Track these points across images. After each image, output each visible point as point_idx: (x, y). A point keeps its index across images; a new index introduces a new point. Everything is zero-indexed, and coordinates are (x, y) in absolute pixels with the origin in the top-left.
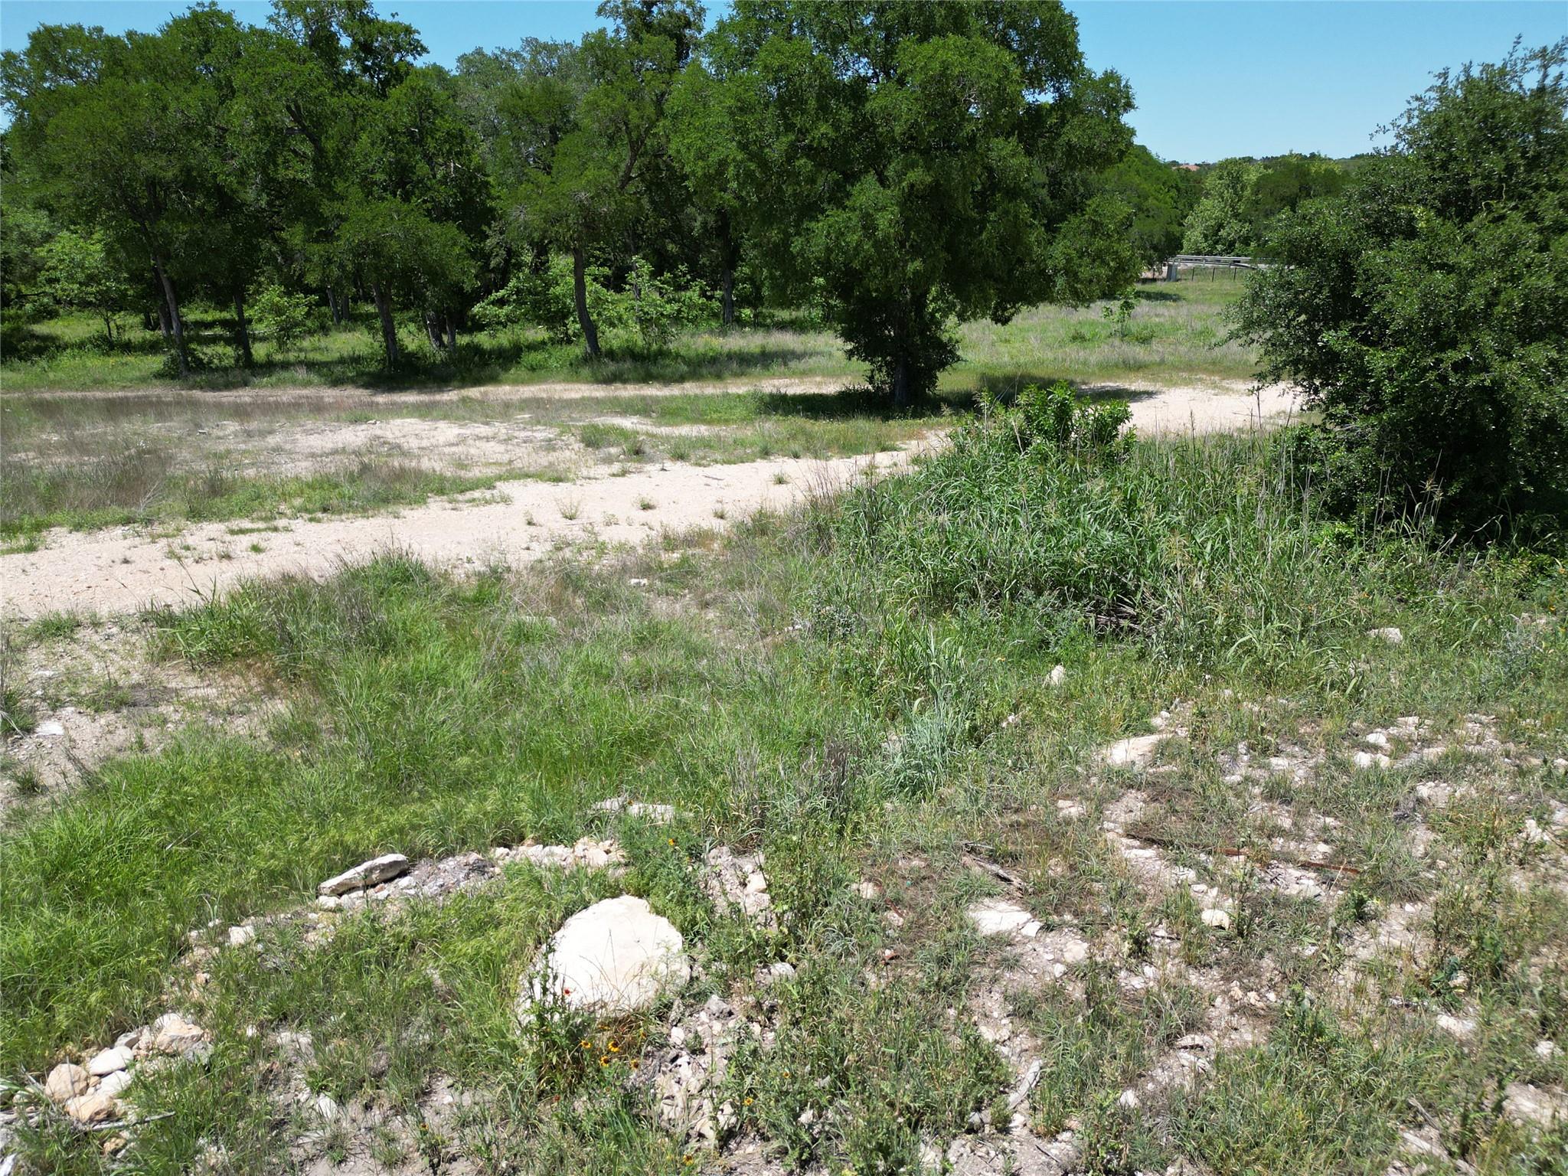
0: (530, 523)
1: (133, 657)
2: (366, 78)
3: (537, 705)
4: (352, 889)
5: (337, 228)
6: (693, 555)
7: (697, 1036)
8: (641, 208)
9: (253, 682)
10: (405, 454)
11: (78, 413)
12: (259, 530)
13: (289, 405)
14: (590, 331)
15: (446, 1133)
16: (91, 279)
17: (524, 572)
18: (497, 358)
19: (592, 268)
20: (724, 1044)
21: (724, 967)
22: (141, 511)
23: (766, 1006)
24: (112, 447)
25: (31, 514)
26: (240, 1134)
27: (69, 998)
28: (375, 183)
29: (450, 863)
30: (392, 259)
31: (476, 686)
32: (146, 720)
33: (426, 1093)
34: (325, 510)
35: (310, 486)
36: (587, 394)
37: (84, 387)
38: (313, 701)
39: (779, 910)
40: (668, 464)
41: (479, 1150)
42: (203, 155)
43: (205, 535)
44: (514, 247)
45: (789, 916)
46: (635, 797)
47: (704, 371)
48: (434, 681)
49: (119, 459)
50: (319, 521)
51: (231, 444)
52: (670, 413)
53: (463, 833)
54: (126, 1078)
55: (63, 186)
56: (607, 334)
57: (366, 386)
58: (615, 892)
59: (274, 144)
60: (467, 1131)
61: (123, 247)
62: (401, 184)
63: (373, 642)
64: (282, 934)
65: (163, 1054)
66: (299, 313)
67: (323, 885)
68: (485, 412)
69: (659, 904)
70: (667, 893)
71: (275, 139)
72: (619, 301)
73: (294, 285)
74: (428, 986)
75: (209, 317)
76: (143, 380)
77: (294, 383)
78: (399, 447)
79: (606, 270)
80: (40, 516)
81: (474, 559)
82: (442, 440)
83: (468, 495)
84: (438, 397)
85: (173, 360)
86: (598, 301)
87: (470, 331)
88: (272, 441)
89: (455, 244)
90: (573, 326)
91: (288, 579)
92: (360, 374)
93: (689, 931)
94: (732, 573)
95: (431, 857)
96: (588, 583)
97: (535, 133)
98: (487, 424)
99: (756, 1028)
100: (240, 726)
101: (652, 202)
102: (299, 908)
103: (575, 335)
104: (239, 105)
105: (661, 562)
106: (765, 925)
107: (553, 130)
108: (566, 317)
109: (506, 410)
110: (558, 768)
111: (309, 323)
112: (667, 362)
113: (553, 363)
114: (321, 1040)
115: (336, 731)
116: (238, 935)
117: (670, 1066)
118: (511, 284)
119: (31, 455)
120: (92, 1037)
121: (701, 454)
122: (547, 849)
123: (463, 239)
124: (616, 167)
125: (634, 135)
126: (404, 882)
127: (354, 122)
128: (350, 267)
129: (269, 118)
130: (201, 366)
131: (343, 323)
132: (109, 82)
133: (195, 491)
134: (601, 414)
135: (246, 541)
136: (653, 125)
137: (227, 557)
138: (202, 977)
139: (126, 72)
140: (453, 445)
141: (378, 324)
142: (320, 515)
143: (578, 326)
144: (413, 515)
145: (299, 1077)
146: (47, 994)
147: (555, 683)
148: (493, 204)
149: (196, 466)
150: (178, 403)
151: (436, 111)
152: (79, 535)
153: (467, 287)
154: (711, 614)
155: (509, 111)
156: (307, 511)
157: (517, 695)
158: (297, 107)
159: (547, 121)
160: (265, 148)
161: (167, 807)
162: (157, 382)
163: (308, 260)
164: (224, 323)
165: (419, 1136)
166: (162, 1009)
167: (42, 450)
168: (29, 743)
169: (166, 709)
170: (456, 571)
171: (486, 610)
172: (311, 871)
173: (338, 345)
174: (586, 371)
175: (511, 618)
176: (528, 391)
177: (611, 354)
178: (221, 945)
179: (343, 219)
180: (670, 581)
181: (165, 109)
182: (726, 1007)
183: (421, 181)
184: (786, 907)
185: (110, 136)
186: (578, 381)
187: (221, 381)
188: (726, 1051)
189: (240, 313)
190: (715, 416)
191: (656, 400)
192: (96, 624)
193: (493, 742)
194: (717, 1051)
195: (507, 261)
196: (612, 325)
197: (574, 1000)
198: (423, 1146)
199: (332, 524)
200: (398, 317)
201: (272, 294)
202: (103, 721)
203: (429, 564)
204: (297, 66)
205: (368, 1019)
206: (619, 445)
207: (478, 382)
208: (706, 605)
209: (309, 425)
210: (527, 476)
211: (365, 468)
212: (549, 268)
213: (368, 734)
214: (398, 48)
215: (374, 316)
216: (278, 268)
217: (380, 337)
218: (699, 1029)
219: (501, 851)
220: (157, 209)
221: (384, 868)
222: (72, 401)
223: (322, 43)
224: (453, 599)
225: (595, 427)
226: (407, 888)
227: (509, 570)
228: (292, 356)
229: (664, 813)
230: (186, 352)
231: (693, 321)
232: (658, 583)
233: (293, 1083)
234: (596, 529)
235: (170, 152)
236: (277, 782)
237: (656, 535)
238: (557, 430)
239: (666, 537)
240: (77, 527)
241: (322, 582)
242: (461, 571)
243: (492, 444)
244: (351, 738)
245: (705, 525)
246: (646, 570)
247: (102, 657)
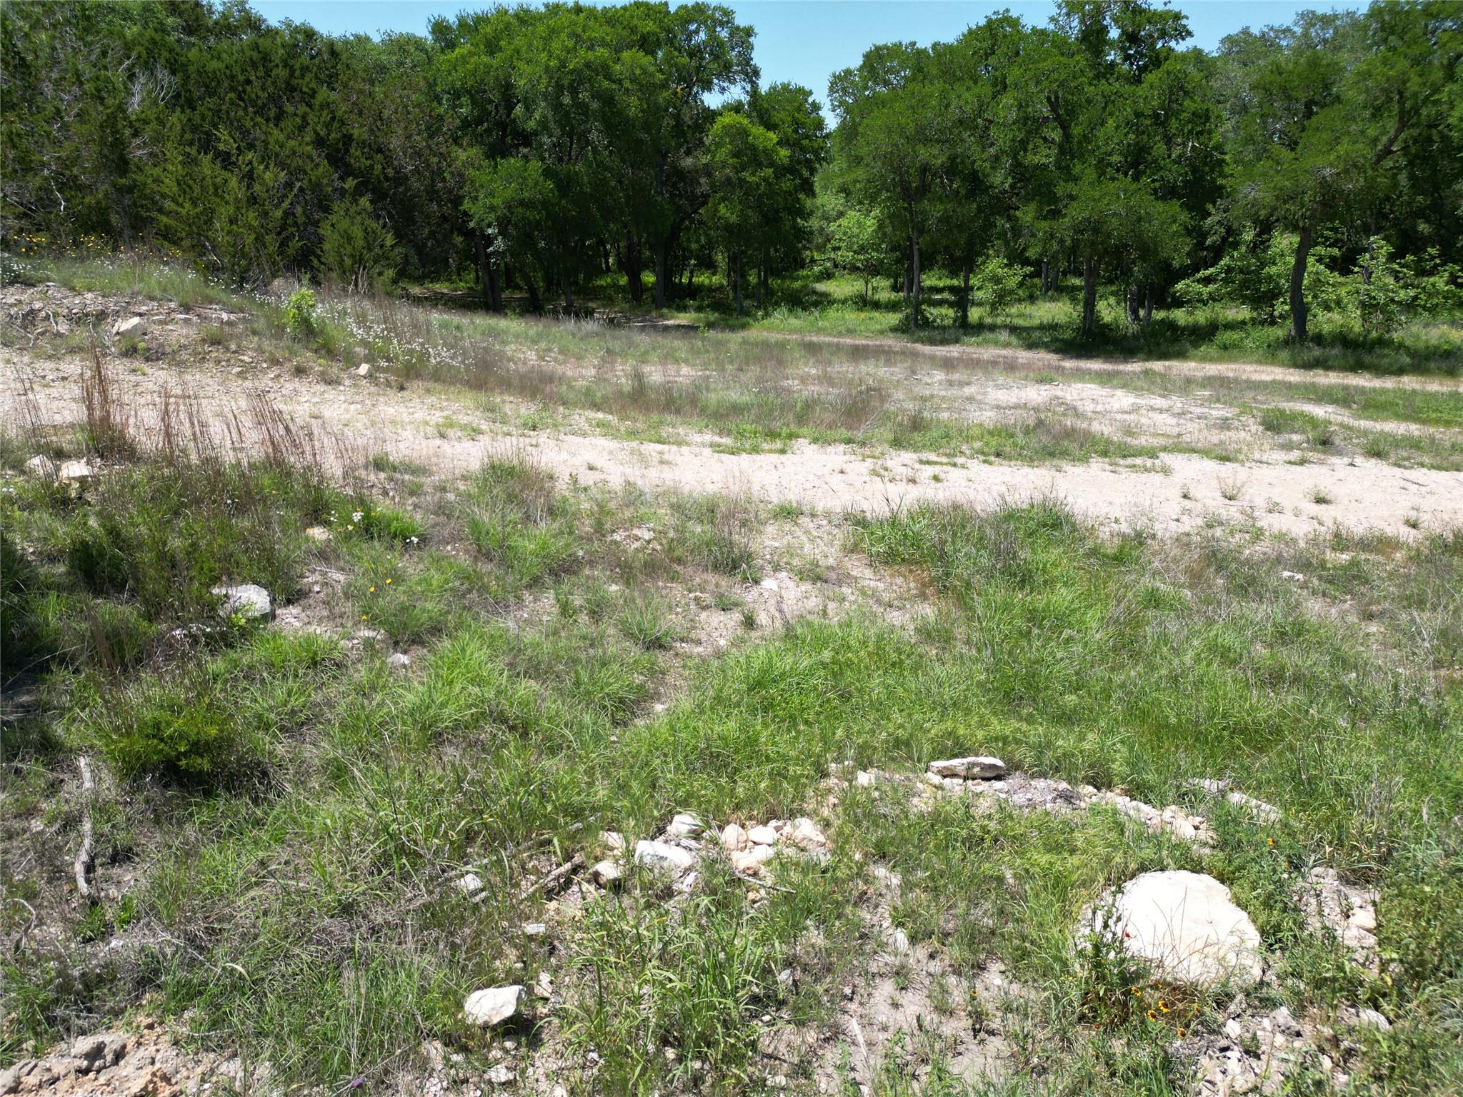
0: (1185, 497)
1: (832, 546)
2: (1126, 66)
3: (1152, 668)
4: (954, 775)
5: (1065, 207)
6: (1367, 560)
7: (1254, 1037)
8: (1395, 185)
9: (912, 585)
10: (1078, 414)
11: (832, 354)
12: (941, 464)
13: (988, 362)
14: (1300, 312)
15: (990, 1008)
16: (862, 249)
17: (1169, 542)
18: (1190, 335)
19: (1318, 248)
20: (1283, 1060)
21: (1302, 986)
22: (859, 435)
23: (1345, 1044)
24: (850, 383)
25: (788, 425)
26: (835, 929)
27: (746, 778)
28: (1110, 165)
29: (1041, 783)
30: (1109, 236)
31: (1098, 636)
32: (831, 594)
33: (981, 968)
34: (998, 455)
35: (991, 433)
36: (1279, 377)
37: (840, 334)
38: (955, 613)
39: (1386, 956)
40: (1359, 460)
41: (1016, 1036)
42: (970, 145)
43: (901, 461)
44: (1235, 225)
45: (1395, 968)
46: (1238, 786)
47: (1432, 365)
48: (1061, 621)
49: (854, 392)
50: (991, 463)
51: (936, 390)
52: (1374, 405)
53: (1058, 761)
54: (771, 852)
55: (861, 173)
56: (1320, 318)
57: (1056, 351)
58: (1197, 868)
59: (1029, 132)
60: (1010, 1015)
61: (892, 223)
62: (1135, 165)
63: (1015, 575)
64: (895, 790)
65: (796, 846)
66: (1013, 282)
67: (932, 763)
68: (1165, 385)
69: (1243, 896)
70: (1254, 889)
71: (1030, 126)
72: (1342, 284)
73: (1017, 257)
74: (1000, 880)
75: (941, 284)
76: (882, 332)
77: (996, 343)
78: (1075, 408)
79: (1335, 251)
80: (793, 428)
81: (1122, 520)
82: (1116, 406)
83: (1130, 461)
84: (1121, 367)
85: (907, 317)
86: (1318, 282)
87: (1168, 307)
88: (968, 391)
89: (1174, 221)
90: (1281, 307)
91: (956, 507)
92: (1055, 340)
93: (1271, 937)
94: (1413, 588)
95: (1026, 772)
96: (1234, 566)
97: (1288, 109)
98: (1164, 396)
99: (1327, 1063)
100: (895, 617)
101: (1411, 177)
102: (911, 776)
103: (1281, 316)
104: (1007, 100)
105: (1324, 561)
106: (1363, 965)
107: (1309, 105)
108: (1276, 297)
109: (1188, 384)
110: (1162, 732)
111: (1020, 292)
112: (1386, 351)
113: (1249, 343)
114: (907, 886)
115: (968, 642)
116: (864, 778)
117: (1218, 1054)
118: (1222, 263)
119: (796, 382)
120: (755, 813)
121: (1405, 454)
122: (1135, 803)
123: (1184, 217)
124: (1375, 141)
125: (1408, 105)
126: (998, 785)
127: (1104, 108)
128: (1068, 242)
129: (1030, 109)
130: (927, 324)
131: (1050, 293)
132: (911, 86)
133: (900, 425)
134: (1292, 399)
135: (929, 471)
136: (1436, 90)
137: (913, 481)
138: (832, 800)
139: (925, 78)
140: (1126, 412)
141: (1081, 295)
142: (992, 458)
143: (1287, 308)
144: (1074, 472)
145: (885, 910)
146: (736, 771)
147: (1176, 651)
148: (1224, 182)
149: (905, 406)
150: (903, 353)
151: (1186, 93)
152: (814, 447)
153: (1176, 264)
154: (1373, 628)
155: (1264, 88)
156: (983, 453)
157: (1135, 655)
158: (1057, 98)
159: (1303, 96)
160: (1020, 136)
161: (833, 663)
162: (891, 335)
163: (1033, 235)
164: (952, 289)
165: (968, 997)
166: (803, 813)
167: (804, 380)
168: (755, 591)
169: (846, 590)
170: (1102, 528)
171: (1123, 569)
172: (927, 748)
173: (1041, 313)
174: (1284, 354)
175: (1147, 582)
176: (1212, 369)
177: (1319, 339)
178: (850, 781)
179: (1072, 198)
180: (1331, 582)
181: (947, 106)
182: (1295, 1025)
183: (1155, 161)
184: (1395, 956)
185: (902, 130)
186: (1272, 364)
187: (938, 337)
188: (1283, 1067)
189: (967, 280)
190: (1434, 415)
191: (1362, 391)
192: (813, 515)
193: (1103, 690)
194: (1274, 1063)
195: (1224, 239)
196: (1328, 308)
197: (1133, 946)
198: (970, 1008)
199: (1001, 468)
200: (1101, 289)
201: (995, 265)
202: (803, 588)
203: (1079, 518)
204: (1064, 60)
205: (945, 886)
206: (1304, 432)
207: (1164, 356)
208: (1370, 617)
209: (1001, 381)
210: (1194, 451)
211: (1040, 423)
212: (1269, 247)
213: (993, 650)
214: (1163, 34)
215: (1079, 289)
216: (1007, 243)
217: (1080, 308)
218: (1259, 1033)
219: (1090, 789)
220: (924, 190)
221: (985, 767)
222: (829, 345)
223: (1093, 37)
224: (1094, 552)
225: (1282, 412)
226: (1000, 791)
227: (1154, 537)
228: (999, 320)
229: (1269, 813)
230: (918, 311)
231: (1433, 310)
232: (1315, 581)
233: (880, 910)
234: (1256, 514)
235: (943, 142)
236: (914, 670)
237: (1326, 532)
238: (1237, 410)
239: (1337, 535)
240: (815, 441)
241: (983, 515)
242: (1107, 529)
243: (1164, 416)
244: (979, 651)
245: (1390, 531)
246: (1304, 565)
247: (812, 541)
